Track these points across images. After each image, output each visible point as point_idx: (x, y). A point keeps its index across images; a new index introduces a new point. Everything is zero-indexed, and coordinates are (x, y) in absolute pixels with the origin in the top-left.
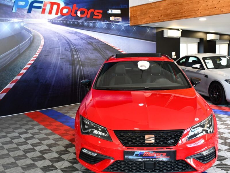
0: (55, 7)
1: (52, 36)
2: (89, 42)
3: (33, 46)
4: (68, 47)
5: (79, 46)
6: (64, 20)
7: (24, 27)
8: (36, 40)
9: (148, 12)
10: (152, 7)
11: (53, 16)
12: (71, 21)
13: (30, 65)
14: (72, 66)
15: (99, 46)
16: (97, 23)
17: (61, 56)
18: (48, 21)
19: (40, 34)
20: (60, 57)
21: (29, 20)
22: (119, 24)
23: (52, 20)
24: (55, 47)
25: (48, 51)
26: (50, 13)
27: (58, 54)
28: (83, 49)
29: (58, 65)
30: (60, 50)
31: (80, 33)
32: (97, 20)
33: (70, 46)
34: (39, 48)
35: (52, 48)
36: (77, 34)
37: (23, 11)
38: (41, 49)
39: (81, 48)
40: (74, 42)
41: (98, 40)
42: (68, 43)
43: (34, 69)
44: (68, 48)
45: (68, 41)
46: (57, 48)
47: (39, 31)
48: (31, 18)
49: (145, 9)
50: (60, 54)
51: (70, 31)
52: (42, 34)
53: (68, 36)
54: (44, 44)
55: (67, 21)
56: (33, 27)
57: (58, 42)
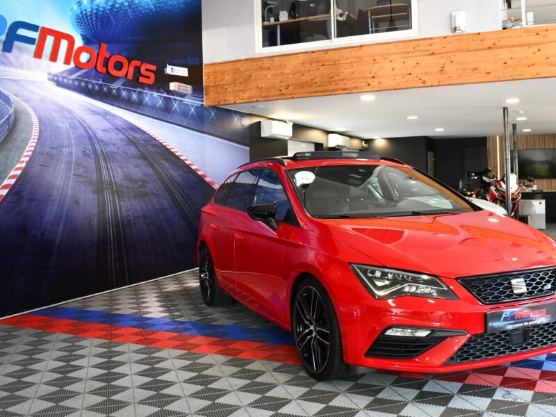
0: (64, 44)
1: (56, 116)
2: (131, 137)
3: (16, 140)
4: (90, 147)
5: (112, 146)
6: (82, 81)
8: (21, 125)
9: (253, 77)
10: (263, 66)
11: (60, 67)
12: (96, 83)
13: (7, 191)
14: (98, 196)
15: (151, 149)
16: (146, 93)
17: (75, 169)
18: (46, 77)
19: (30, 111)
20: (72, 172)
21: (7, 69)
22: (187, 100)
23: (55, 75)
24: (63, 147)
25: (47, 154)
26: (54, 57)
27: (69, 163)
28: (120, 155)
29: (70, 192)
30: (74, 155)
31: (114, 116)
32: (146, 88)
33: (93, 145)
34: (27, 144)
35: (56, 148)
36: (108, 116)
38: (33, 149)
39: (115, 153)
40: (101, 135)
41: (148, 134)
42: (90, 138)
43: (17, 200)
44: (89, 149)
45: (90, 131)
46: (67, 150)
47: (27, 101)
48: (10, 64)
49: (247, 71)
50: (73, 164)
51: (97, 110)
52: (34, 110)
53: (89, 119)
54: (39, 136)
55: (87, 82)
56: (16, 88)
57: (69, 134)
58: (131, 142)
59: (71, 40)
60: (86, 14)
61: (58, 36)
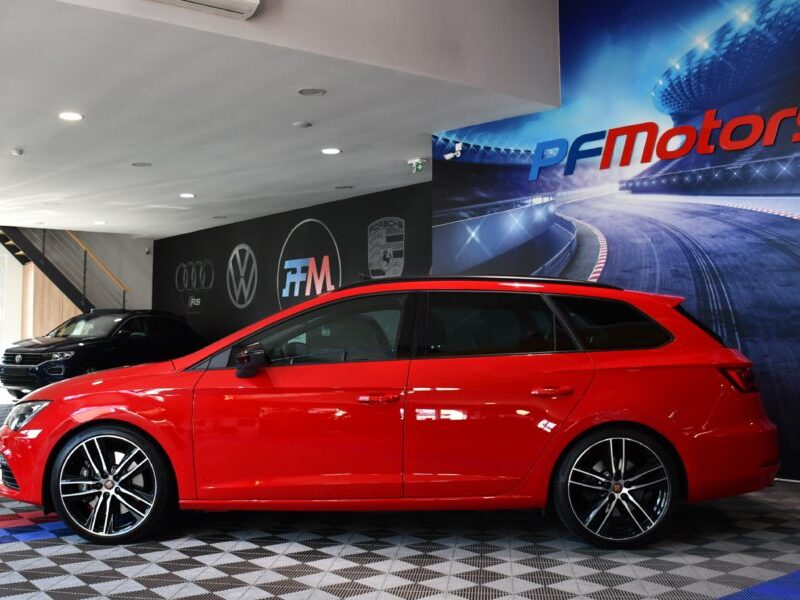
0: (642, 138)
1: (630, 231)
2: (773, 238)
4: (687, 264)
5: (729, 257)
6: (674, 175)
7: (557, 217)
8: (585, 250)
11: (637, 168)
18: (617, 186)
19: (596, 232)
21: (570, 192)
23: (630, 181)
24: (641, 268)
26: (626, 160)
28: (747, 269)
30: (658, 277)
31: (736, 211)
33: (691, 259)
34: (591, 271)
35: (631, 271)
36: (722, 214)
37: (554, 172)
38: (598, 275)
39: (737, 267)
40: (707, 244)
42: (686, 250)
44: (684, 267)
45: (686, 242)
46: (648, 271)
48: (574, 186)
51: (696, 209)
52: (602, 230)
53: (684, 225)
54: (607, 259)
55: (682, 176)
56: (579, 211)
57: (652, 250)
58: (772, 245)
59: (651, 128)
60: (679, 82)
61: (631, 132)
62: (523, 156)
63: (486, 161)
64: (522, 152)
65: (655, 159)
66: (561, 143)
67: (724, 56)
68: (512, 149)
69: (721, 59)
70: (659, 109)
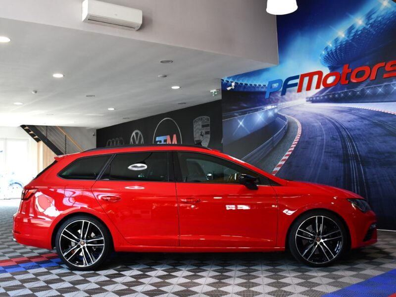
0: (316, 78)
1: (311, 119)
2: (376, 121)
4: (338, 134)
5: (357, 131)
6: (330, 94)
7: (278, 114)
8: (291, 129)
11: (314, 91)
12: (341, 93)
13: (284, 162)
17: (325, 149)
18: (305, 100)
19: (296, 121)
20: (324, 151)
21: (284, 103)
23: (311, 97)
24: (317, 136)
25: (307, 142)
26: (309, 88)
27: (322, 146)
28: (365, 136)
30: (325, 140)
31: (359, 109)
32: (394, 81)
34: (294, 138)
35: (312, 138)
36: (353, 111)
37: (277, 94)
38: (298, 140)
39: (360, 135)
40: (346, 125)
42: (337, 128)
43: (289, 167)
44: (337, 136)
45: (337, 124)
46: (320, 138)
47: (294, 116)
48: (286, 101)
50: (324, 146)
51: (341, 109)
52: (299, 120)
53: (336, 116)
54: (302, 133)
55: (334, 94)
56: (288, 111)
57: (321, 128)
58: (376, 125)
59: (320, 73)
60: (332, 52)
61: (311, 75)
62: (262, 87)
63: (246, 90)
64: (262, 85)
65: (322, 87)
66: (279, 81)
67: (351, 40)
68: (257, 85)
69: (350, 41)
70: (323, 64)
